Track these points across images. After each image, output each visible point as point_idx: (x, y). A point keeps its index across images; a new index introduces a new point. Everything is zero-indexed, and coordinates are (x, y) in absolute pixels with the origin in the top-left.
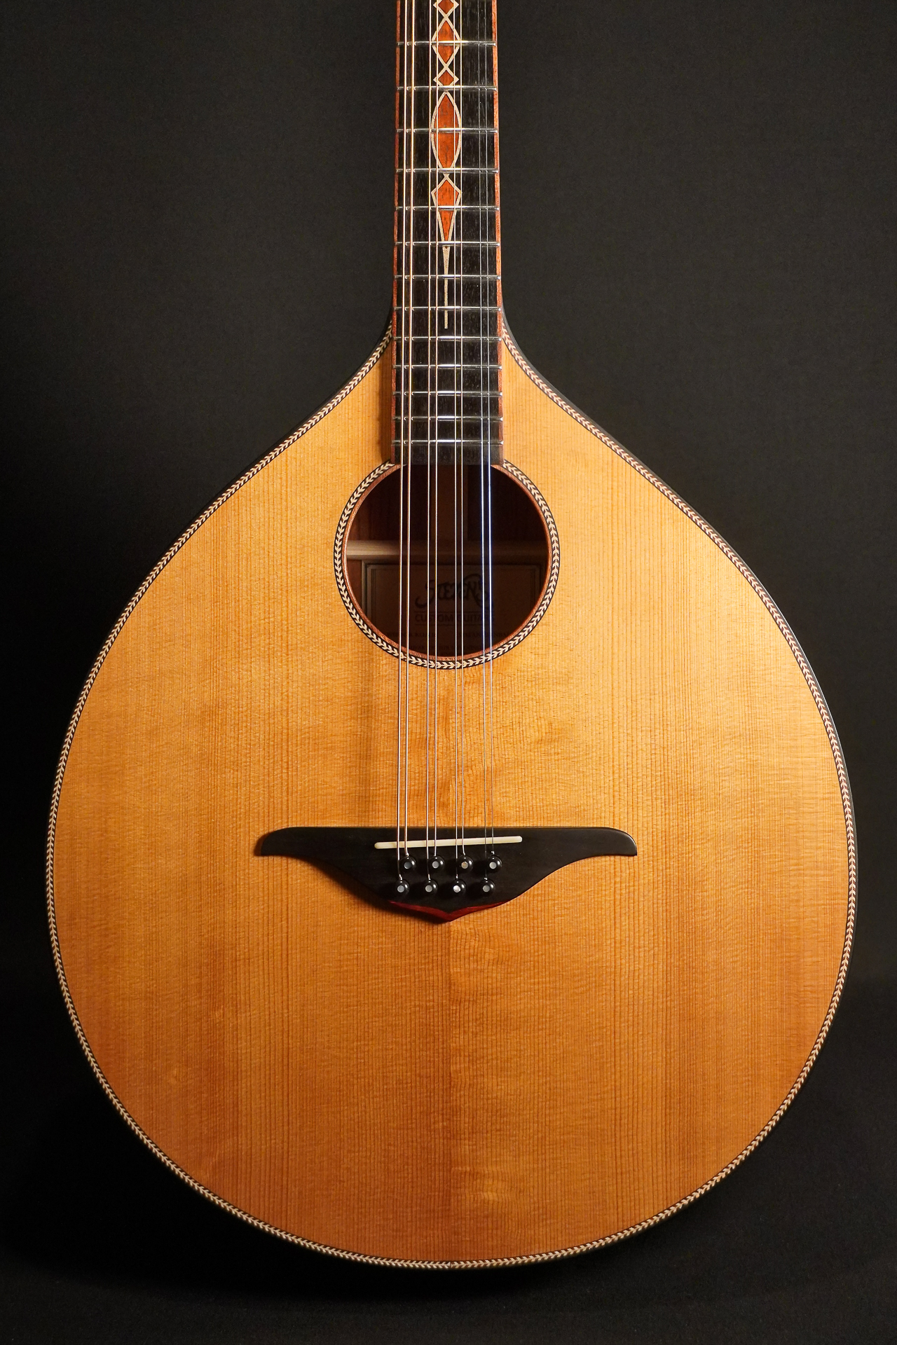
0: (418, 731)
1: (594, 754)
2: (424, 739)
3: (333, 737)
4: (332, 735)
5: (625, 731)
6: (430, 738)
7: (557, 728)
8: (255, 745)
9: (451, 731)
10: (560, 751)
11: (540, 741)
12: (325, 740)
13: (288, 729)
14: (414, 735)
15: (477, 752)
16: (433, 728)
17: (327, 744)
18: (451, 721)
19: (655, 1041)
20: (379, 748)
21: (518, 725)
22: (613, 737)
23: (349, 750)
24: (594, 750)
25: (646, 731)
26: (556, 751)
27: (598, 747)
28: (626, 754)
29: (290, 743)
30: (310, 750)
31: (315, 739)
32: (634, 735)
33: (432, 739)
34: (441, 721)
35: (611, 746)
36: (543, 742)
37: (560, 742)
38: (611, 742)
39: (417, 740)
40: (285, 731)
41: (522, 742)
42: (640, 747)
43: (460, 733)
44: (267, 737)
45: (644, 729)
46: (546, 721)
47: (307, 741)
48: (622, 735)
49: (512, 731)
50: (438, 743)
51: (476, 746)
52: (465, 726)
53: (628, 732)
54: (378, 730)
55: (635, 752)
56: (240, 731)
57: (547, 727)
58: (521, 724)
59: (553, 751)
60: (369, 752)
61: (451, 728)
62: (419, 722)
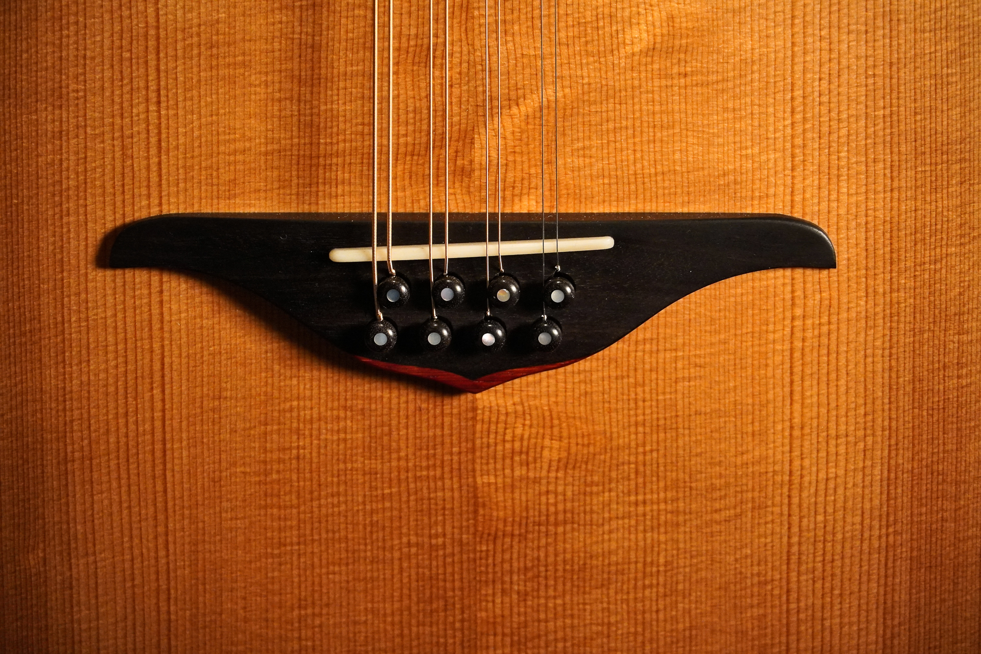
0: (413, 31)
1: (756, 76)
2: (425, 46)
3: (247, 44)
4: (244, 40)
5: (817, 32)
6: (436, 45)
7: (684, 25)
8: (93, 58)
9: (477, 32)
10: (689, 69)
11: (650, 51)
12: (232, 48)
13: (158, 28)
14: (404, 40)
15: (527, 71)
16: (441, 26)
17: (235, 56)
18: (476, 13)
19: (864, 607)
20: (336, 64)
21: (607, 20)
22: (793, 44)
23: (277, 67)
24: (755, 68)
25: (858, 32)
26: (682, 70)
27: (764, 61)
28: (817, 76)
29: (162, 55)
30: (203, 67)
31: (211, 47)
32: (835, 39)
33: (440, 48)
34: (457, 13)
35: (789, 62)
36: (656, 53)
37: (689, 54)
38: (789, 53)
39: (411, 49)
40: (152, 32)
41: (616, 52)
42: (844, 62)
43: (494, 35)
44: (117, 43)
45: (853, 27)
46: (664, 13)
47: (195, 52)
48: (810, 40)
49: (595, 33)
50: (451, 55)
51: (525, 60)
52: (504, 22)
53: (823, 33)
54: (333, 28)
55: (835, 72)
56: (65, 32)
57: (665, 24)
58: (614, 19)
59: (675, 70)
60: (317, 71)
61: (476, 27)
62: (414, 16)
